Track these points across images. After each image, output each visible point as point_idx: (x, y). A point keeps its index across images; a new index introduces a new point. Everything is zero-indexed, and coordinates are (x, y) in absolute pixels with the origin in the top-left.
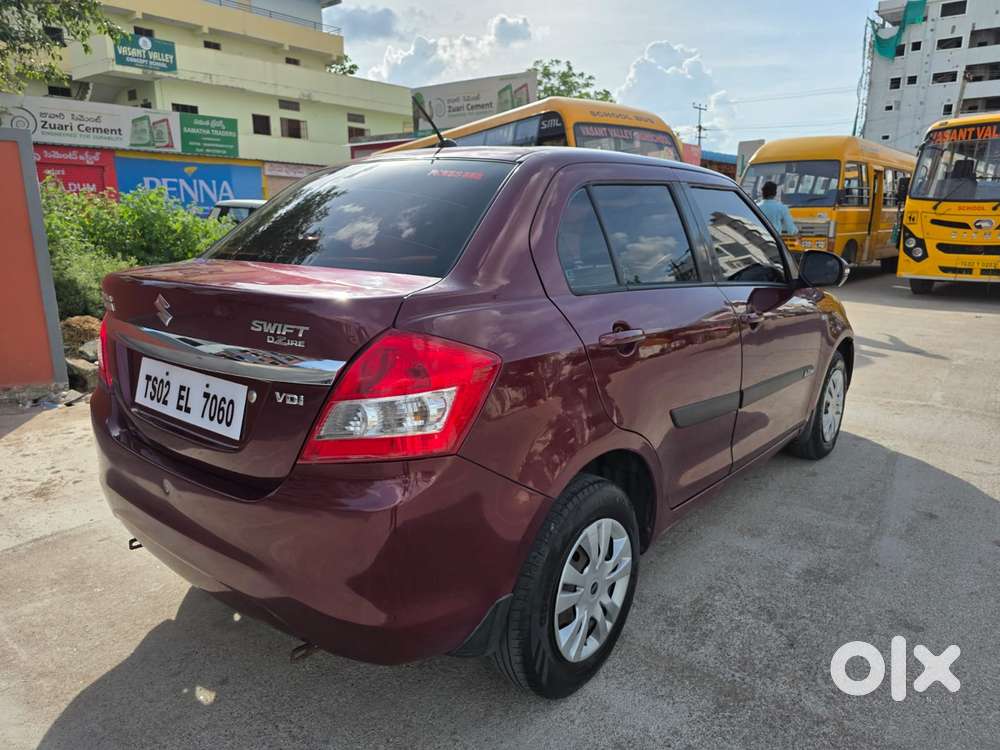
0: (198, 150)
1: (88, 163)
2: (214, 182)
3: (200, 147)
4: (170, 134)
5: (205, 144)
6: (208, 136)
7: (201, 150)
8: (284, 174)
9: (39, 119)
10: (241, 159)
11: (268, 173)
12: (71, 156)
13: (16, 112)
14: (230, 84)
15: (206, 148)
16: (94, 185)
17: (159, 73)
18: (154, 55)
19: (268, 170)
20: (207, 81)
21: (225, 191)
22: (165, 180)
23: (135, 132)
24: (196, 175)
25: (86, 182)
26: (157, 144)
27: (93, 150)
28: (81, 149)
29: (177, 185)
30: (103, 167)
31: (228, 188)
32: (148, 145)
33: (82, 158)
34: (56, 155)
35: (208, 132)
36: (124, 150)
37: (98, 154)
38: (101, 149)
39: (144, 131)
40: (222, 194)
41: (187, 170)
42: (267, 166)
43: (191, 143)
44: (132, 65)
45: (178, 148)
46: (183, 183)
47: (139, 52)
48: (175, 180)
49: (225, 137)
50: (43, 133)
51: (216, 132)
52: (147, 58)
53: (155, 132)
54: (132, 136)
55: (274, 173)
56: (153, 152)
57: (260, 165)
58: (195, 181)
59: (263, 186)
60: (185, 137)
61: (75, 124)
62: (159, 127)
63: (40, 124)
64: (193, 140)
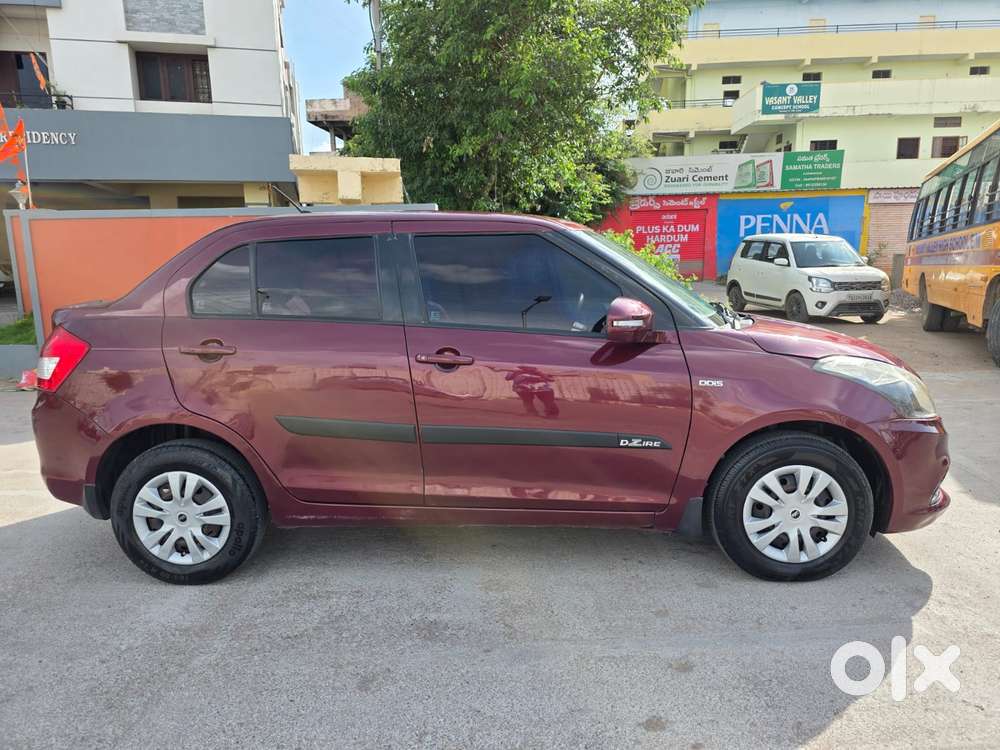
0: (797, 185)
1: (695, 207)
2: (809, 215)
3: (799, 183)
4: (772, 173)
5: (806, 179)
6: (810, 171)
7: (800, 185)
8: (893, 200)
9: (664, 175)
10: (843, 190)
11: (870, 201)
12: (683, 203)
13: (649, 172)
14: (874, 112)
15: (806, 182)
16: (697, 226)
17: (800, 115)
18: (799, 99)
19: (872, 198)
20: (851, 113)
21: (820, 223)
22: (760, 217)
23: (740, 176)
24: (792, 210)
25: (691, 223)
26: (758, 185)
27: (700, 196)
28: (691, 196)
29: (771, 221)
30: (707, 210)
31: (824, 221)
32: (748, 186)
33: (691, 203)
34: (672, 203)
35: (810, 167)
36: (727, 193)
37: (704, 199)
38: (708, 195)
39: (748, 173)
40: (815, 226)
41: (782, 206)
42: (872, 194)
43: (791, 180)
44: (777, 112)
45: (777, 186)
46: (776, 217)
47: (785, 99)
48: (770, 216)
49: (828, 170)
50: (665, 186)
51: (819, 166)
52: (792, 103)
53: (758, 173)
54: (736, 180)
55: (880, 200)
56: (752, 192)
57: (864, 193)
58: (789, 216)
59: (864, 215)
60: (786, 175)
61: (691, 175)
62: (762, 169)
63: (665, 179)
64: (795, 177)
